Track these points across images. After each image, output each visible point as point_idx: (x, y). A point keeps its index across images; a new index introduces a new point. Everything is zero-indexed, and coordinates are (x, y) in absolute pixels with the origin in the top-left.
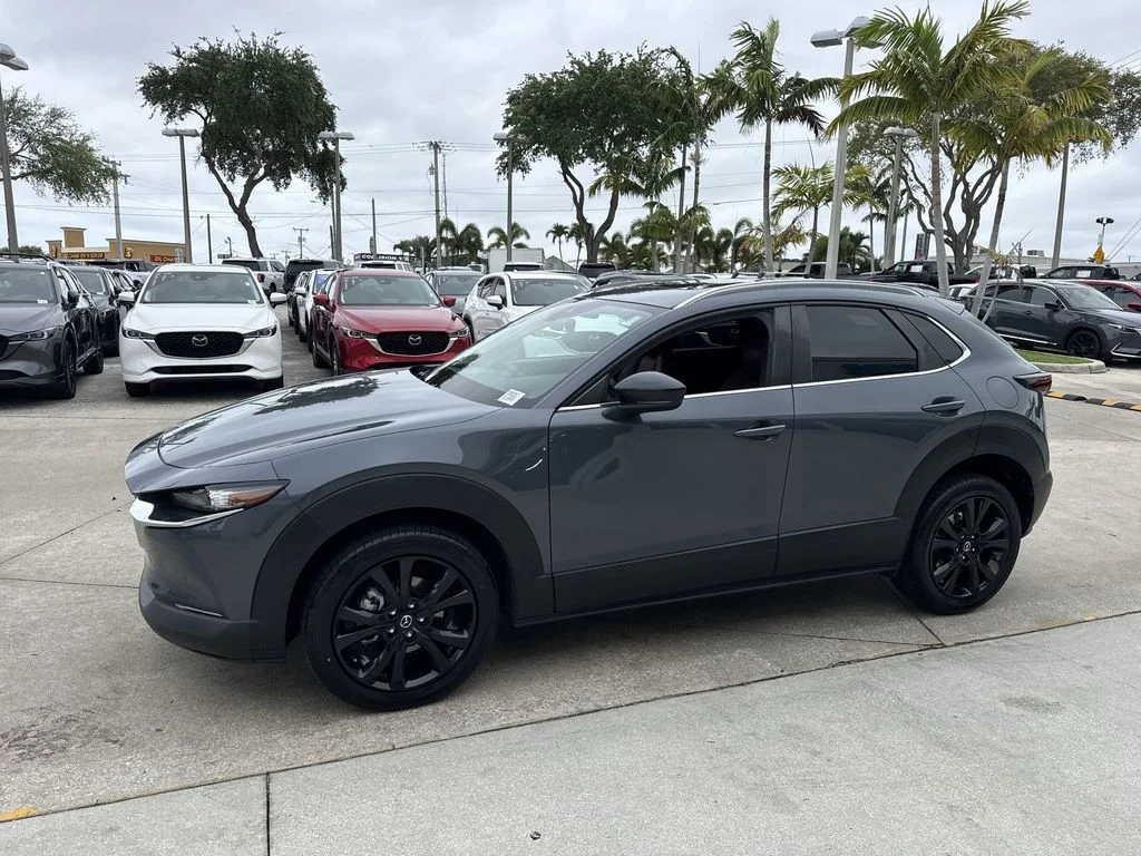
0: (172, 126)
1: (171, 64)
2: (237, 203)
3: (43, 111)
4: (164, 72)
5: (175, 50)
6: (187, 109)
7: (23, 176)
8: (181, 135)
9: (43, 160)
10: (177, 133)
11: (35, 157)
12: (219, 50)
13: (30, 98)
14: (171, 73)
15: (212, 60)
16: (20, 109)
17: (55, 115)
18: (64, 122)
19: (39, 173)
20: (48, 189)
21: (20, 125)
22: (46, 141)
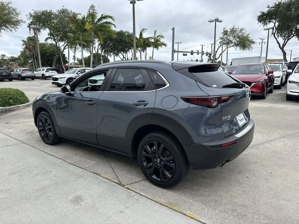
0: (266, 27)
1: (266, 10)
2: (281, 46)
3: (239, 30)
4: (263, 13)
5: (267, 6)
6: (270, 22)
7: (233, 46)
8: (268, 29)
9: (237, 42)
10: (267, 29)
11: (235, 41)
12: (281, 3)
13: (236, 27)
14: (266, 13)
15: (278, 6)
16: (234, 30)
17: (241, 30)
18: (243, 31)
19: (237, 45)
20: (238, 48)
21: (233, 34)
22: (239, 37)
